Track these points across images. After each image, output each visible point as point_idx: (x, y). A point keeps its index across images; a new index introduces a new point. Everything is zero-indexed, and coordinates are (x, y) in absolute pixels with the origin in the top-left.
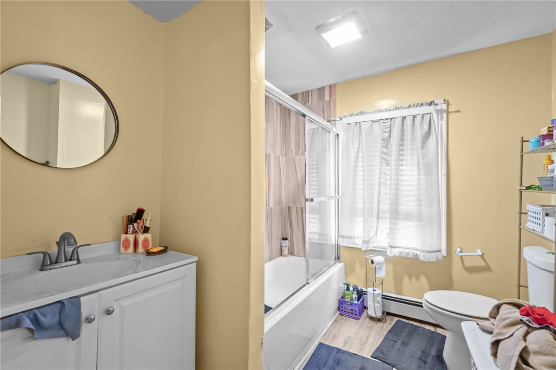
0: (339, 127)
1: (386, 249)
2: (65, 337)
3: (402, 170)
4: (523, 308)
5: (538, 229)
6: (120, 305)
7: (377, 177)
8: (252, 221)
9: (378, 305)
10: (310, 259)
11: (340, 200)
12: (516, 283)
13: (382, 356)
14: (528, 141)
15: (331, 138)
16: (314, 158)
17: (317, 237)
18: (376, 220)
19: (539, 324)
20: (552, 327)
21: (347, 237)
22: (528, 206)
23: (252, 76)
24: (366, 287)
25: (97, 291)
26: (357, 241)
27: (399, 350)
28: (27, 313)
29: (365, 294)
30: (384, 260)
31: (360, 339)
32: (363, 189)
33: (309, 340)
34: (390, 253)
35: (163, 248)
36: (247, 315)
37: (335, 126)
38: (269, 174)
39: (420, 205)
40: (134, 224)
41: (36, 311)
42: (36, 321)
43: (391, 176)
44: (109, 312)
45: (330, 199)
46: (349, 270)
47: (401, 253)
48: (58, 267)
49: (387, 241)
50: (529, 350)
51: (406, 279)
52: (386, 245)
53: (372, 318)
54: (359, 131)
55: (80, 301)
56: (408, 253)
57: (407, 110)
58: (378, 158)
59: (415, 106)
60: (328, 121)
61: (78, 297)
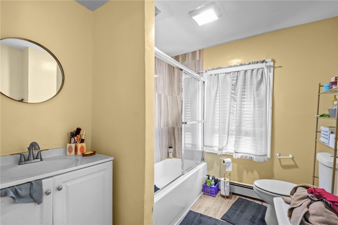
0: (205, 77)
1: (233, 154)
2: (33, 202)
3: (244, 105)
4: (309, 189)
5: (326, 141)
6: (66, 185)
7: (228, 109)
8: (146, 135)
9: (227, 188)
10: (184, 160)
11: (205, 123)
12: (312, 175)
13: (227, 218)
14: (323, 86)
15: (200, 84)
16: (189, 97)
17: (190, 146)
18: (227, 136)
19: (318, 198)
20: (324, 200)
21: (208, 147)
22: (321, 127)
23: (146, 45)
24: (220, 177)
25: (52, 177)
26: (215, 149)
27: (238, 215)
28: (11, 188)
29: (219, 182)
30: (231, 161)
31: (215, 209)
32: (219, 117)
33: (183, 209)
34: (235, 156)
35: (93, 152)
36: (143, 192)
37: (202, 76)
38: (161, 107)
39: (254, 127)
40: (75, 137)
41: (16, 187)
42: (16, 193)
43: (236, 108)
44: (59, 189)
45: (198, 122)
46: (210, 167)
47: (242, 156)
48: (29, 162)
49: (233, 149)
50: (310, 213)
51: (245, 172)
52: (233, 151)
53: (223, 196)
54: (217, 79)
55: (42, 182)
56: (247, 157)
57: (248, 66)
58: (229, 97)
59: (253, 63)
60: (198, 73)
61: (40, 180)
